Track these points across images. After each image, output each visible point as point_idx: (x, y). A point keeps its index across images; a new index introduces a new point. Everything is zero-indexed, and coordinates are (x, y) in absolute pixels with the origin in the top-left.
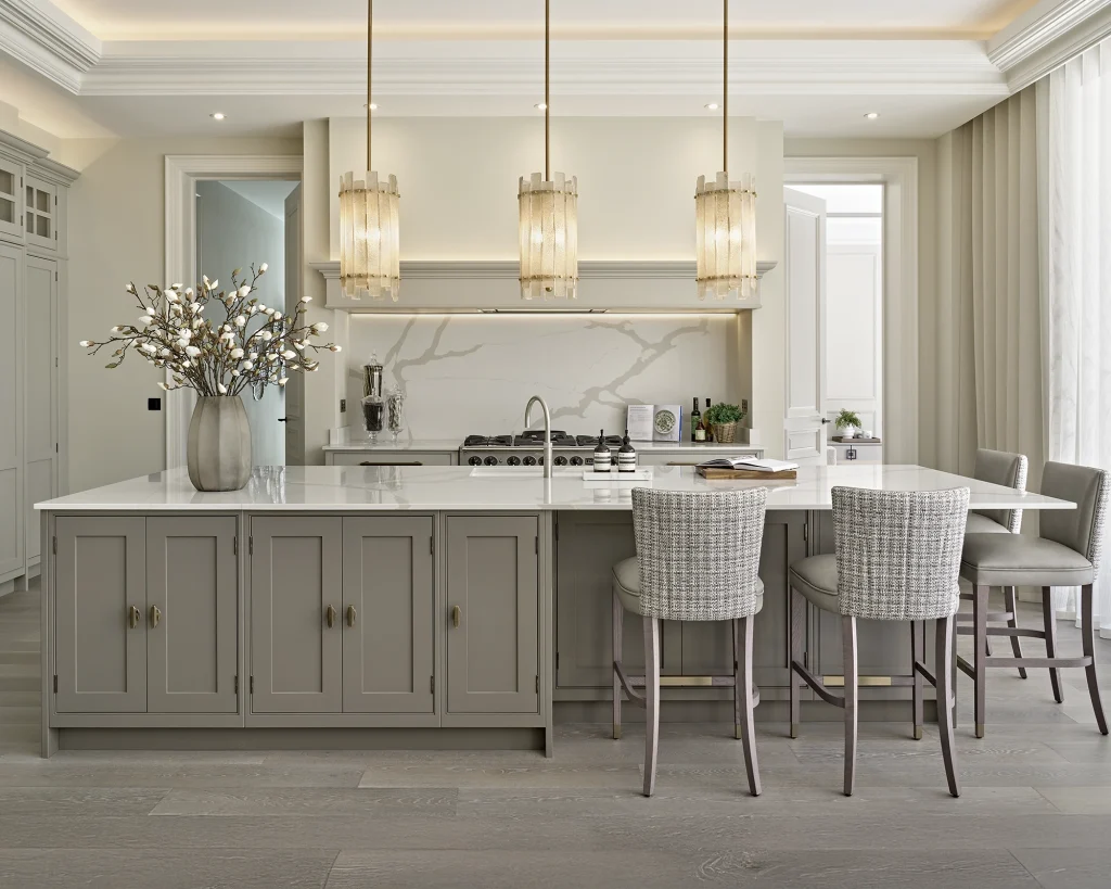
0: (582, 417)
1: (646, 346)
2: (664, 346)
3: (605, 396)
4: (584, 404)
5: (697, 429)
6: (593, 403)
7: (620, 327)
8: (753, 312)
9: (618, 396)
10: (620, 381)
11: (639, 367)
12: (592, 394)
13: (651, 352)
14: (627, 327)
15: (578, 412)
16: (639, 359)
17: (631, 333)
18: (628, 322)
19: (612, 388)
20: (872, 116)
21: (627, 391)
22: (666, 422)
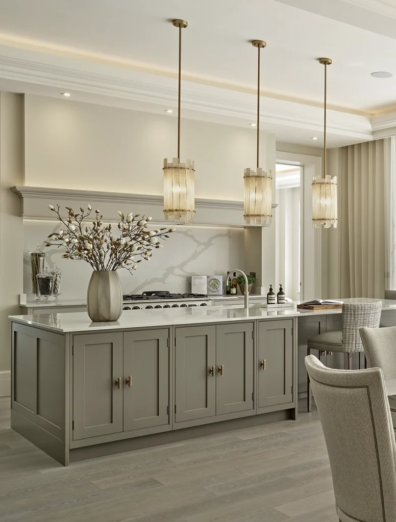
0: (164, 283)
1: (199, 243)
2: (208, 244)
3: (178, 271)
4: (166, 276)
5: (232, 288)
6: (171, 275)
7: (185, 233)
8: (262, 228)
9: (184, 271)
10: (184, 264)
11: (195, 255)
12: (170, 270)
13: (202, 247)
14: (190, 233)
15: (162, 280)
16: (196, 251)
17: (192, 237)
18: (189, 230)
19: (181, 267)
20: (315, 139)
21: (189, 269)
22: (215, 285)
